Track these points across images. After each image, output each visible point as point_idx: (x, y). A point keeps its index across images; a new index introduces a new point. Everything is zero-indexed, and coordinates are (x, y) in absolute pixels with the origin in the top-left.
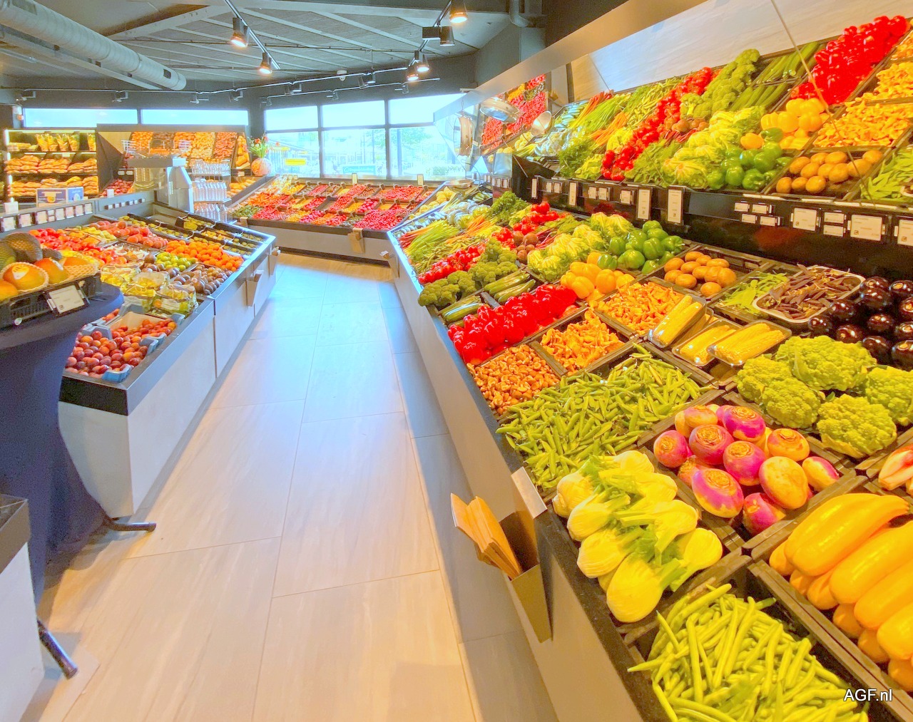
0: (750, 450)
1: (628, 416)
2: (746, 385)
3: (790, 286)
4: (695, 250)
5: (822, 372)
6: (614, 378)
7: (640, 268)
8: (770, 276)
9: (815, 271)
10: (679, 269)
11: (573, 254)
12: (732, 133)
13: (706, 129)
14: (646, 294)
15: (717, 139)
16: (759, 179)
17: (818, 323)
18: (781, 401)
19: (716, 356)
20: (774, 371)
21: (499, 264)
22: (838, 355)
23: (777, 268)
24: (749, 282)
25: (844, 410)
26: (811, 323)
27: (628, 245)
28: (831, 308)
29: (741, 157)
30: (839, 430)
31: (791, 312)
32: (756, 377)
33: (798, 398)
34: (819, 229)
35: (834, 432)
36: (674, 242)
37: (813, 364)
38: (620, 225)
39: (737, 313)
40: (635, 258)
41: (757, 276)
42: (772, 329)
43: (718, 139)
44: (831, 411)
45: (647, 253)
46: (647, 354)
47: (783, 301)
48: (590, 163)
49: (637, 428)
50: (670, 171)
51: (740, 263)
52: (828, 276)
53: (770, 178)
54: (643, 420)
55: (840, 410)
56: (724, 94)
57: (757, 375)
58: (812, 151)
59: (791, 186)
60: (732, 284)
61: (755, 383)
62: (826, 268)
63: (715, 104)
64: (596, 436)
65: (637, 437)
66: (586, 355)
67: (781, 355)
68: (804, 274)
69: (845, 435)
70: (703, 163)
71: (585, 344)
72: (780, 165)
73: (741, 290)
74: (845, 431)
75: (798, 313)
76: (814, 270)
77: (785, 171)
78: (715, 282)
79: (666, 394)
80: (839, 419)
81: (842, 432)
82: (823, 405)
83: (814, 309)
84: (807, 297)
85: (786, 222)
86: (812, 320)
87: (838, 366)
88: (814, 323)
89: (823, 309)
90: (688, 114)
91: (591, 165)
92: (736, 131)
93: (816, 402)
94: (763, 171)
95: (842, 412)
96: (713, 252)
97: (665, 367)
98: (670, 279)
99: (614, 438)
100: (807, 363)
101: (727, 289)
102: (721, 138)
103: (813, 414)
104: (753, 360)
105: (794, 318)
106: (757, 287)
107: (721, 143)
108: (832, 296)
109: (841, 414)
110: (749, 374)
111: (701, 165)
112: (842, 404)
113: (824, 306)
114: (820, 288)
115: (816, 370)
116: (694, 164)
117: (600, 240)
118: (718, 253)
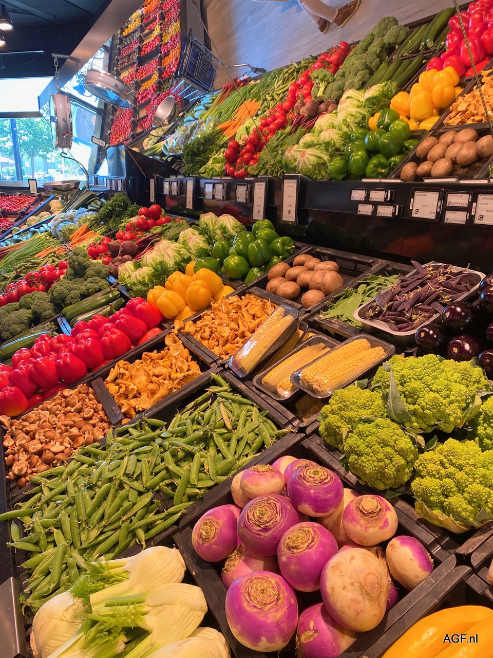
0: (313, 539)
1: (177, 482)
2: (329, 428)
3: (399, 289)
4: (305, 253)
5: (423, 408)
6: (176, 425)
7: (243, 278)
8: (381, 279)
9: (431, 269)
10: (284, 276)
11: (171, 263)
12: (361, 114)
13: (334, 111)
14: (241, 308)
15: (343, 120)
16: (384, 166)
17: (427, 334)
18: (366, 454)
19: (301, 386)
20: (364, 407)
21: (86, 280)
22: (446, 382)
23: (390, 269)
24: (356, 287)
25: (447, 465)
26: (419, 334)
27: (232, 250)
28: (444, 315)
29: (366, 140)
30: (439, 495)
31: (398, 322)
32: (342, 417)
33: (388, 449)
34: (440, 216)
35: (432, 498)
36: (283, 244)
37: (412, 397)
38: (229, 227)
39: (337, 327)
40: (237, 265)
41: (367, 279)
42: (373, 346)
43: (345, 120)
44: (430, 466)
45: (251, 258)
46: (226, 387)
47: (389, 309)
48: (214, 159)
49: (185, 498)
50: (293, 161)
51: (351, 266)
52: (445, 274)
53: (395, 165)
54: (194, 486)
55: (442, 464)
56: (358, 71)
57: (343, 413)
58: (441, 131)
59: (415, 172)
60: (337, 291)
61: (339, 424)
62: (443, 265)
63: (347, 83)
64: (124, 518)
65: (179, 514)
66: (153, 393)
67: (378, 382)
68: (417, 273)
69: (447, 501)
70: (327, 150)
71: (154, 378)
72: (407, 149)
73: (346, 297)
74: (447, 496)
75: (405, 322)
76: (429, 267)
77: (411, 155)
78: (319, 289)
79: (233, 442)
80: (441, 478)
81: (442, 498)
82: (421, 456)
83: (425, 317)
84: (417, 302)
85: (405, 209)
86: (421, 331)
87: (445, 398)
88: (423, 334)
89: (435, 316)
90: (318, 95)
91: (216, 161)
92: (364, 111)
93: (412, 452)
94: (388, 157)
95: (445, 468)
96: (324, 254)
97: (241, 403)
98: (271, 289)
99: (151, 517)
100: (405, 396)
101: (332, 297)
102: (348, 119)
103: (407, 470)
104: (340, 391)
105: (400, 330)
106: (364, 293)
107: (348, 126)
108: (447, 298)
109: (443, 471)
110: (333, 412)
111: (325, 151)
112: (445, 456)
113: (436, 312)
114: (434, 289)
115: (416, 406)
116: (317, 151)
117: (204, 246)
118: (329, 255)
